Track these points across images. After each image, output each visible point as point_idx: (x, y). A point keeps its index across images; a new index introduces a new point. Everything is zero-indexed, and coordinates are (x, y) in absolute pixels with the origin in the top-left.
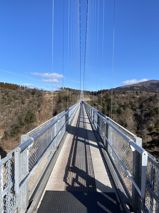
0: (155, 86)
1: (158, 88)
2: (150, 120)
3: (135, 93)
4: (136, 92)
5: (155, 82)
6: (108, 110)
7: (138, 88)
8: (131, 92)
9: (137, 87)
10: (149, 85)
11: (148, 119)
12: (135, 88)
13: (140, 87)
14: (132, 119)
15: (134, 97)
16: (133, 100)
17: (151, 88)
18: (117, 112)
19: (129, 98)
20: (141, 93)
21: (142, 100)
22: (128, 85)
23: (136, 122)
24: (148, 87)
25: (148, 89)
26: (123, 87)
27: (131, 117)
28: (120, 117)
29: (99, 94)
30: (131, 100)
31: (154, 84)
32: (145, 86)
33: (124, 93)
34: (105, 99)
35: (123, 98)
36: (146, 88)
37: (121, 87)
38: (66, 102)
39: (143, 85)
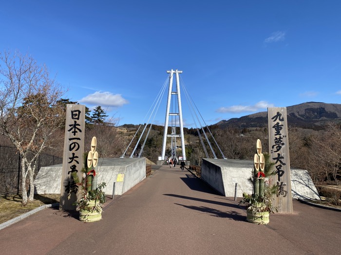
0: (316, 114)
1: (320, 117)
5: (316, 107)
8: (256, 130)
10: (303, 113)
17: (307, 117)
22: (263, 113)
24: (301, 116)
25: (302, 120)
26: (253, 115)
31: (313, 110)
32: (297, 114)
33: (244, 132)
36: (298, 119)
37: (249, 116)
38: (148, 148)
39: (292, 112)
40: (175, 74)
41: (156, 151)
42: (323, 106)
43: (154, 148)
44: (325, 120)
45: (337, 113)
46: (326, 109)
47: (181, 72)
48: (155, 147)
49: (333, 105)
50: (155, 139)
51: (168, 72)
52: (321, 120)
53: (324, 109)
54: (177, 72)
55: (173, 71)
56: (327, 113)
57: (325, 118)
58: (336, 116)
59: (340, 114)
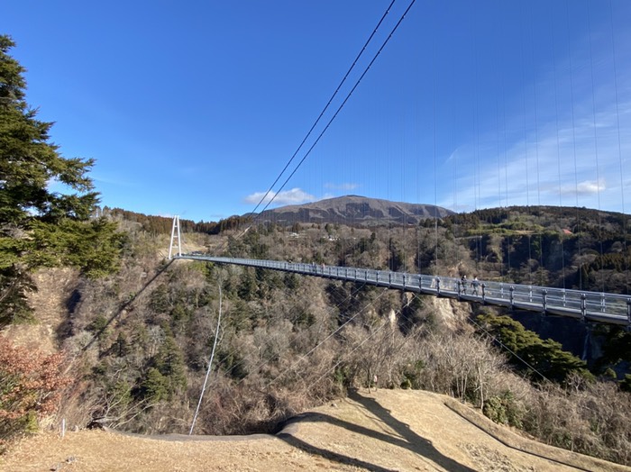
0: (358, 211)
1: (364, 216)
2: (367, 299)
3: (323, 230)
4: (326, 227)
6: (259, 278)
8: (313, 226)
9: (317, 211)
10: (344, 209)
11: (362, 298)
14: (322, 301)
15: (321, 241)
16: (320, 249)
17: (349, 215)
18: (284, 282)
19: (310, 242)
20: (336, 228)
21: (343, 249)
22: (292, 206)
23: (335, 309)
24: (342, 213)
25: (343, 218)
27: (320, 294)
28: (294, 297)
29: (224, 229)
30: (316, 248)
31: (355, 206)
33: (295, 229)
34: (248, 246)
35: (295, 241)
37: (275, 210)
39: (331, 207)
41: (134, 265)
42: (367, 202)
43: (130, 259)
44: (370, 219)
45: (383, 212)
46: (370, 205)
48: (132, 256)
49: (378, 201)
50: (132, 238)
52: (366, 220)
53: (368, 205)
56: (371, 210)
57: (370, 217)
58: (382, 214)
59: (385, 213)
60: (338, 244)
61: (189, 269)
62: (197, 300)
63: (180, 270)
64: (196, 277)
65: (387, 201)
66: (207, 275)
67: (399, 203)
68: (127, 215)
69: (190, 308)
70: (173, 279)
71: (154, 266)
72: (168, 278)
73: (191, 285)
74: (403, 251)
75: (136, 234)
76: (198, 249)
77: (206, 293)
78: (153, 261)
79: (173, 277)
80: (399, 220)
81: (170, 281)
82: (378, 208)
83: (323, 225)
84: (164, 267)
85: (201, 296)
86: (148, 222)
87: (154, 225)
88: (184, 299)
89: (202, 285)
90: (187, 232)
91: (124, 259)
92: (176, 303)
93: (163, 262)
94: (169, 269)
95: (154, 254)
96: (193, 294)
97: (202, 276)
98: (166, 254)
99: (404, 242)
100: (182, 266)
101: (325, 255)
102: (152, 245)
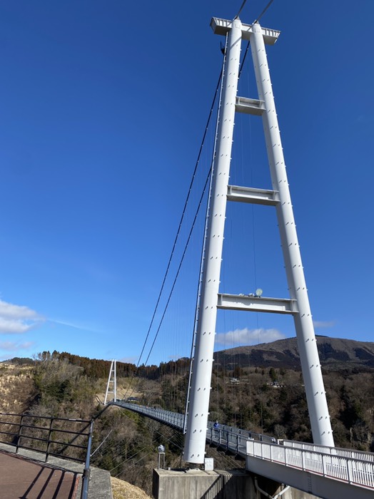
1: (326, 358)
3: (266, 376)
4: (270, 372)
7: (273, 358)
8: (256, 371)
9: (271, 353)
12: (265, 357)
13: (278, 355)
15: (264, 388)
16: (263, 398)
19: (251, 389)
20: (283, 374)
21: (289, 397)
22: (245, 347)
26: (231, 350)
29: (164, 373)
30: (258, 396)
32: (294, 353)
33: (237, 374)
35: (236, 388)
37: (225, 351)
38: (57, 404)
39: (287, 349)
40: (247, 39)
41: (71, 411)
42: (329, 342)
43: (69, 403)
44: (334, 363)
45: (349, 353)
46: (333, 346)
47: (277, 35)
48: (71, 400)
49: (342, 341)
50: (72, 382)
51: (220, 23)
52: (329, 363)
53: (330, 345)
54: (260, 32)
55: (238, 28)
56: (334, 351)
57: (333, 360)
58: (348, 357)
59: (352, 355)
60: (282, 392)
61: (122, 416)
62: (126, 452)
63: (112, 417)
64: (128, 425)
65: (352, 342)
66: (138, 424)
67: (367, 343)
68: (72, 359)
69: (118, 459)
70: (105, 426)
71: (89, 412)
72: (101, 426)
73: (122, 434)
74: (358, 401)
75: (76, 379)
76: (134, 395)
77: (135, 444)
78: (89, 406)
79: (106, 424)
80: (368, 364)
81: (103, 428)
82: (342, 349)
83: (267, 370)
84: (99, 413)
85: (131, 447)
86: (89, 366)
87: (94, 369)
88: (113, 449)
89: (133, 434)
90: (128, 376)
91: (63, 404)
92: (105, 453)
93: (98, 408)
94: (103, 416)
95: (91, 400)
96: (122, 444)
97: (134, 424)
98: (103, 399)
99: (359, 391)
100: (116, 413)
101: (268, 405)
102: (90, 390)
